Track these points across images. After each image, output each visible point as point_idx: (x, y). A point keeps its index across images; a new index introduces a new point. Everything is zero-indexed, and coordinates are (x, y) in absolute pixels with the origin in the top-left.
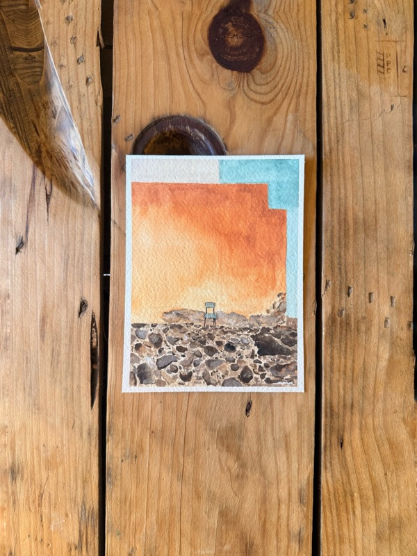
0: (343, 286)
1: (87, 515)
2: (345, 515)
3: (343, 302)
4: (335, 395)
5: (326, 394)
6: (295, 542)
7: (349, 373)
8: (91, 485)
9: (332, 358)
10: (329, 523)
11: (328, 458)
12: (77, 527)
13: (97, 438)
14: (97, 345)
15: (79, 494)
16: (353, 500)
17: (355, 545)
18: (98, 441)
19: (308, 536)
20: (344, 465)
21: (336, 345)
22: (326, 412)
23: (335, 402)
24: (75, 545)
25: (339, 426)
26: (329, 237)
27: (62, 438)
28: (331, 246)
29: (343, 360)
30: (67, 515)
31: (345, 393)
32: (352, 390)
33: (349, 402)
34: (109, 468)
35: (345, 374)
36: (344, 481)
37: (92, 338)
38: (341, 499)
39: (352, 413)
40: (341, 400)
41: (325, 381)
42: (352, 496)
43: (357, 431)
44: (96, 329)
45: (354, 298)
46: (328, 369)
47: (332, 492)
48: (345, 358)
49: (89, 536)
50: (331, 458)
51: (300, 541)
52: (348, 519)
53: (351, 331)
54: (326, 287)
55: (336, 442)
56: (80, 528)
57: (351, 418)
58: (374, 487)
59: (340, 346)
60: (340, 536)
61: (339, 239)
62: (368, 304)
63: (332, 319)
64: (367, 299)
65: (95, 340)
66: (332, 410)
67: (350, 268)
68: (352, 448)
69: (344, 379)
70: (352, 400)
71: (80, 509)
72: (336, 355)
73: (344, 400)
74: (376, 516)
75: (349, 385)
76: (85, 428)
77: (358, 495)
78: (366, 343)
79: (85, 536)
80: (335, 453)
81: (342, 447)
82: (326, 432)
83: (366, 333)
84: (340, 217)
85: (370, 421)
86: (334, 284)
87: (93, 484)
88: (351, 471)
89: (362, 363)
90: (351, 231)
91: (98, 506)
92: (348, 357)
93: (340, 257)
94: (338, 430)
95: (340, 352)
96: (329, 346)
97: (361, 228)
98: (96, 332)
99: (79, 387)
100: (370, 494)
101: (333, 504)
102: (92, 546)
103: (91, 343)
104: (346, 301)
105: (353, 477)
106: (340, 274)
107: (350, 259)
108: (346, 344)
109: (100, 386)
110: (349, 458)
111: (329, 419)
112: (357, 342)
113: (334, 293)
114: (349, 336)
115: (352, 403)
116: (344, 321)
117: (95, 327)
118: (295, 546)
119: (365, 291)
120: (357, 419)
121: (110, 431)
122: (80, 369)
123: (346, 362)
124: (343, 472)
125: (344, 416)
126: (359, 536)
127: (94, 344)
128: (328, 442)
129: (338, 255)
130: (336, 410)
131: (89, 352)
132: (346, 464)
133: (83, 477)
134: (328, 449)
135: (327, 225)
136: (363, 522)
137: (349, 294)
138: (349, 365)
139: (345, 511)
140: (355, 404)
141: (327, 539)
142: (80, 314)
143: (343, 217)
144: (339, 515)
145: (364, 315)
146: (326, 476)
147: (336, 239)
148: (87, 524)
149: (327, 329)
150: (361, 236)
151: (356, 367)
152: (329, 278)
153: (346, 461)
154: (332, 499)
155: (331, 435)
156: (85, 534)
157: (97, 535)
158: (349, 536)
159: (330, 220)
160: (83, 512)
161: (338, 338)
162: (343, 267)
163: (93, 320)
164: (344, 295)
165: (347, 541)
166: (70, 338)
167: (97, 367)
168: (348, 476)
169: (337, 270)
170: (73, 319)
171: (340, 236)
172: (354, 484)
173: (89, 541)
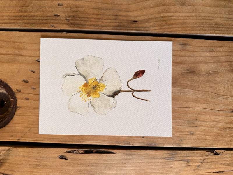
0: (54, 18)
1: (171, 157)
2: (172, 21)
3: (62, 19)
4: (110, 24)
5: (110, 29)
6: (186, 47)
7: (99, 17)
8: (156, 154)
9: (91, 25)
10: (176, 29)
11: (143, 29)
12: (178, 162)
13: (131, 151)
14: (83, 150)
15: (160, 161)
16: (165, 17)
17: (187, 16)
18: (133, 150)
19: (183, 40)
20: (147, 20)
21: (84, 23)
22: (118, 29)
23: (114, 24)
24: (186, 163)
25: (126, 23)
26: (28, 25)
27: (131, 170)
28: (33, 24)
29: (92, 20)
30: (171, 167)
31: (109, 19)
32: (108, 15)
33: (114, 17)
34: (147, 145)
35: (99, 19)
36: (155, 21)
37: (79, 153)
38: (164, 22)
39: (120, 16)
40: (113, 21)
41: (103, 29)
42: (162, 17)
43: (129, 13)
44: (74, 151)
45: (61, 13)
46: (97, 27)
47: (160, 27)
48: (91, 18)
49: (182, 156)
50: (143, 27)
51: (185, 44)
52: (174, 20)
53: (77, 15)
54: (54, 27)
55: (135, 24)
56: (178, 161)
57: (122, 16)
58: (158, 5)
59: (85, 21)
60: (183, 24)
61: (29, 20)
62: (64, 6)
63: (71, 24)
64: (61, 6)
65: (80, 151)
66: (118, 26)
67: (44, 15)
68: (138, 16)
69: (102, 19)
70: (113, 15)
71: (168, 160)
72: (89, 23)
73: (113, 20)
74: (173, 5)
75: (105, 17)
76: (126, 157)
77: (162, 14)
78: (84, 8)
79: (183, 158)
80: (140, 25)
81: (137, 22)
82: (129, 30)
83: (79, 7)
84: (18, 19)
85: (124, 7)
86: (53, 23)
87: (155, 153)
88: (150, 17)
89: (94, 10)
90: (26, 14)
91: (167, 151)
92: (91, 17)
93: (39, 19)
94: (128, 23)
95: (88, 21)
96: (84, 26)
97: (25, 9)
98: (76, 151)
99: (104, 160)
100: (161, 8)
101: (166, 27)
102: (187, 154)
103: (82, 153)
104: (61, 17)
105: (153, 16)
106: (48, 20)
107: (40, 15)
108: (84, 18)
109: (104, 149)
110: (143, 18)
111: (123, 28)
112: (83, 12)
113: (57, 23)
114: (80, 16)
115: (114, 15)
116: (72, 18)
117: (73, 151)
118: (188, 47)
119: (57, 7)
120: (123, 13)
121: (128, 144)
122: (95, 160)
123: (93, 18)
124: (150, 21)
125: (121, 20)
126: (183, 14)
127: (82, 152)
128: (134, 28)
129: (37, 21)
130: (118, 24)
131: (86, 154)
132: (146, 20)
133: (151, 159)
134: (138, 29)
135: (22, 26)
136: (176, 12)
137: (59, 16)
138: (95, 16)
139: (170, 21)
140: (115, 14)
141: (184, 31)
142: (66, 159)
143: (18, 18)
144: (172, 24)
145: (69, 8)
146: (152, 30)
147: (30, 22)
148: (176, 157)
149: (76, 27)
150: (28, 9)
151: (96, 13)
152: (49, 25)
153: (144, 20)
154: (164, 27)
155: (131, 27)
156: (181, 158)
157: (182, 152)
158: (183, 19)
159: (19, 24)
160: (170, 159)
161: (81, 22)
162: (44, 18)
163: (70, 152)
164: (59, 18)
165: (185, 21)
166: (79, 164)
167: (94, 150)
168: (152, 19)
169: (45, 22)
170: (68, 163)
171: (28, 20)
172: (157, 16)
173: (185, 156)
